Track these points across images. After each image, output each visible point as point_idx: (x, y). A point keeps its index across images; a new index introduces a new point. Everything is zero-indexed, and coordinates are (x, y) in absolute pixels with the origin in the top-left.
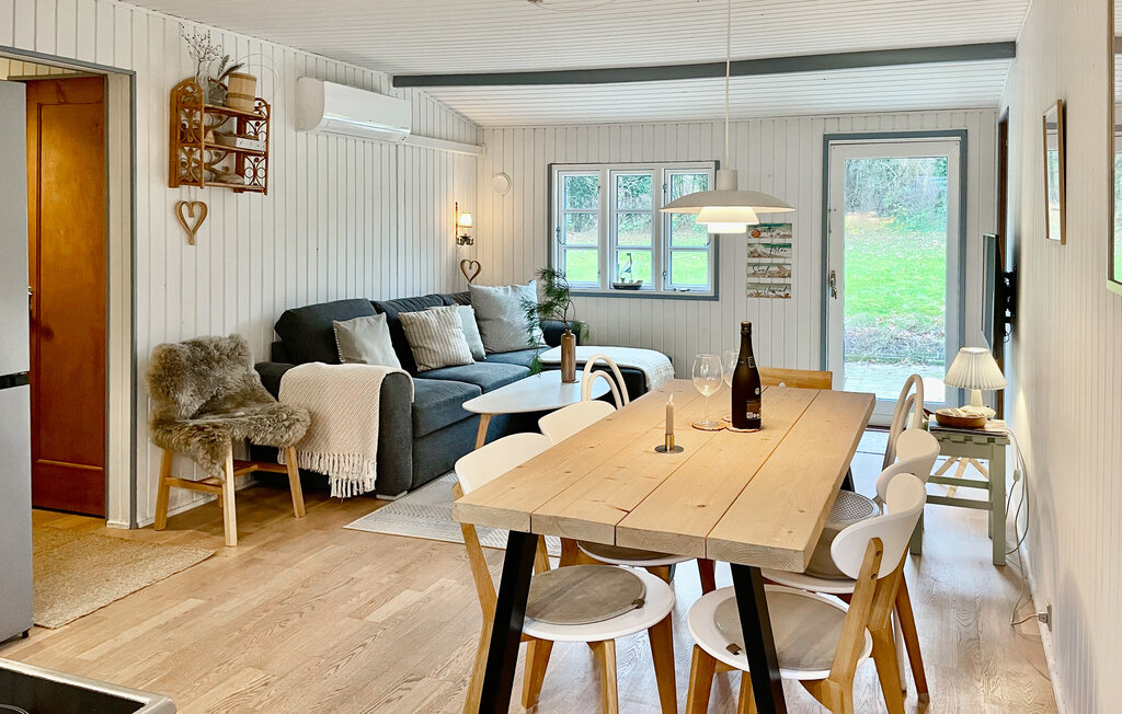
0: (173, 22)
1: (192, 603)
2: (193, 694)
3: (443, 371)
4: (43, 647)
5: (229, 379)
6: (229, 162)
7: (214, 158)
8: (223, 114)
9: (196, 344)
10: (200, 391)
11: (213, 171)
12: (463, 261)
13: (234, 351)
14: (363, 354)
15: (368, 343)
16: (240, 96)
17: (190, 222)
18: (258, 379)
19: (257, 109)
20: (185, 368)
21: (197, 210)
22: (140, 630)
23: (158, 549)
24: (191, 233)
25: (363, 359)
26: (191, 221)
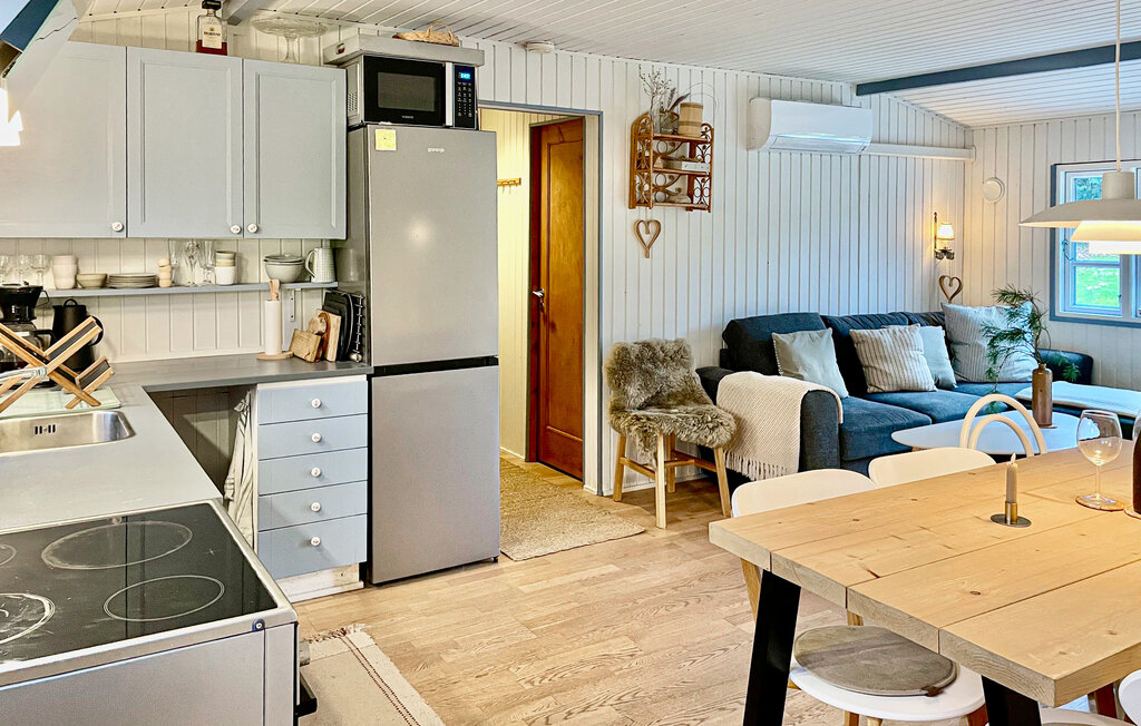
0: (633, 64)
1: (613, 568)
2: (577, 644)
3: (895, 395)
4: (503, 573)
5: (671, 378)
6: (682, 184)
7: (668, 181)
8: (676, 141)
9: (647, 345)
10: (645, 387)
11: (667, 192)
12: (943, 277)
13: (678, 355)
14: (800, 369)
15: (807, 359)
16: (688, 123)
17: (646, 238)
18: (699, 381)
19: (704, 133)
20: (634, 365)
21: (652, 227)
22: (567, 579)
23: (608, 517)
24: (647, 248)
25: (801, 372)
26: (648, 235)
